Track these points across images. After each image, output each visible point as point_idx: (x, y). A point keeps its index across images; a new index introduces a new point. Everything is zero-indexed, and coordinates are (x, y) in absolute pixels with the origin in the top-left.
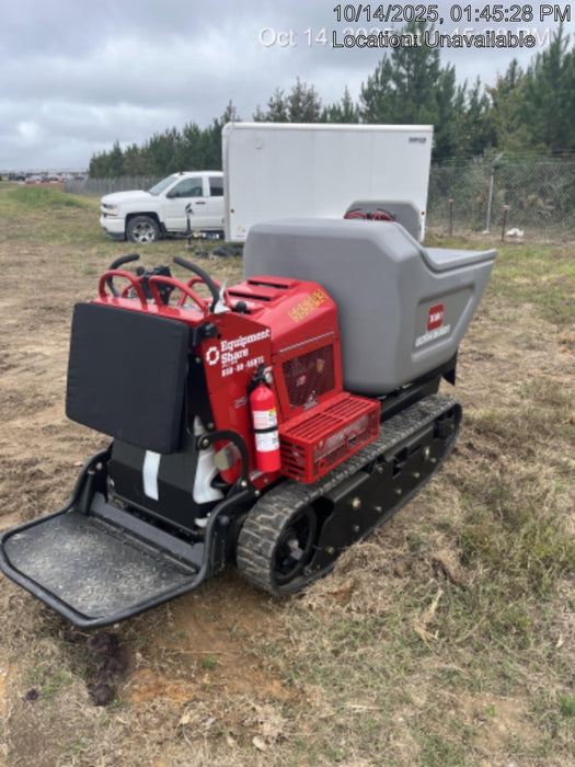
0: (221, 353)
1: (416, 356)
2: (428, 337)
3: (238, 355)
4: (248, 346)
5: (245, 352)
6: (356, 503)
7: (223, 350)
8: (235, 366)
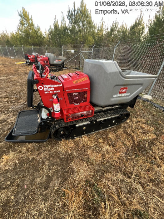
0: (44, 88)
1: (113, 99)
2: (119, 95)
3: (50, 89)
4: (53, 87)
5: (53, 89)
6: (84, 128)
7: (44, 87)
8: (49, 92)
